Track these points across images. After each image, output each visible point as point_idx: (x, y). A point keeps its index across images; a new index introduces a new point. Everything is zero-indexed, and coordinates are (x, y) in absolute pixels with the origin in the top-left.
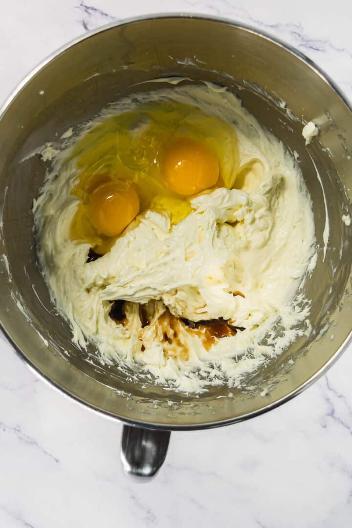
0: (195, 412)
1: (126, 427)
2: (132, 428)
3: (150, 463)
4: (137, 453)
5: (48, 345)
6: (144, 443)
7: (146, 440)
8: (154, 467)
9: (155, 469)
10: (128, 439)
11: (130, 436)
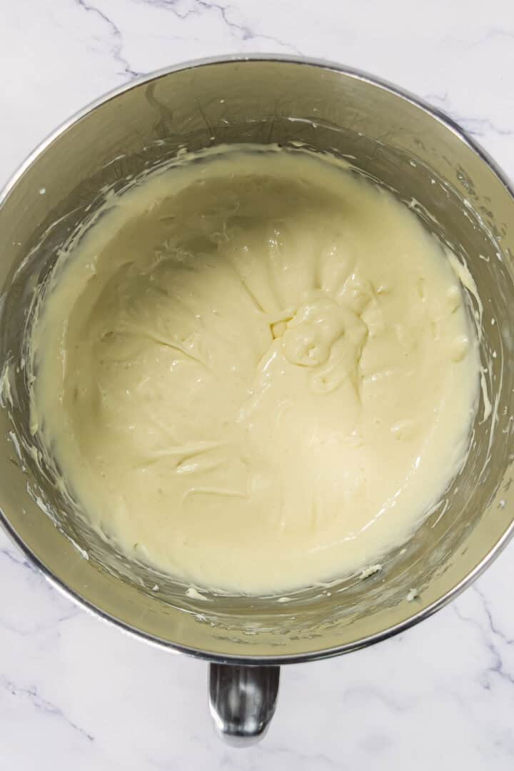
0: (313, 633)
1: (213, 667)
2: (222, 666)
3: (254, 716)
4: (234, 702)
5: (88, 558)
6: (242, 687)
7: (246, 682)
8: (260, 722)
9: (261, 724)
10: (218, 683)
11: (221, 681)
